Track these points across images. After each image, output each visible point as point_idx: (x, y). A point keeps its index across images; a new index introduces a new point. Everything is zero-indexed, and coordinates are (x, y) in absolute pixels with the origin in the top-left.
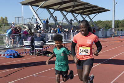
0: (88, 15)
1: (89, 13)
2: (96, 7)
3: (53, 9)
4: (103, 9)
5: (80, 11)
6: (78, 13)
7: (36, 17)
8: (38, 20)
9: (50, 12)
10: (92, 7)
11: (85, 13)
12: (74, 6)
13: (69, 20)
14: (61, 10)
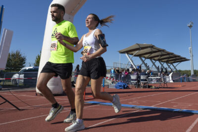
0: (172, 63)
1: (173, 61)
2: (179, 56)
3: (144, 57)
4: (184, 58)
5: (166, 60)
6: (164, 62)
7: (132, 63)
8: (134, 66)
9: (142, 60)
10: (176, 56)
11: (170, 62)
12: (161, 56)
13: (157, 66)
14: (151, 58)
